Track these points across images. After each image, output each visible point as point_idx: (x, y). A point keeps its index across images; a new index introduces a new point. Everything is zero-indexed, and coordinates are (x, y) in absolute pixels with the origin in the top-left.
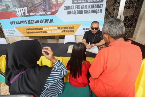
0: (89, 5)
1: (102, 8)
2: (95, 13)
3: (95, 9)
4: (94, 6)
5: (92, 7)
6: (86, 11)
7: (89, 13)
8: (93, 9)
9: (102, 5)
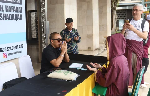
0: (6, 6)
1: (22, 12)
2: (15, 20)
3: (15, 13)
4: (12, 9)
5: (10, 11)
6: (2, 16)
7: (7, 19)
8: (12, 13)
9: (22, 8)
